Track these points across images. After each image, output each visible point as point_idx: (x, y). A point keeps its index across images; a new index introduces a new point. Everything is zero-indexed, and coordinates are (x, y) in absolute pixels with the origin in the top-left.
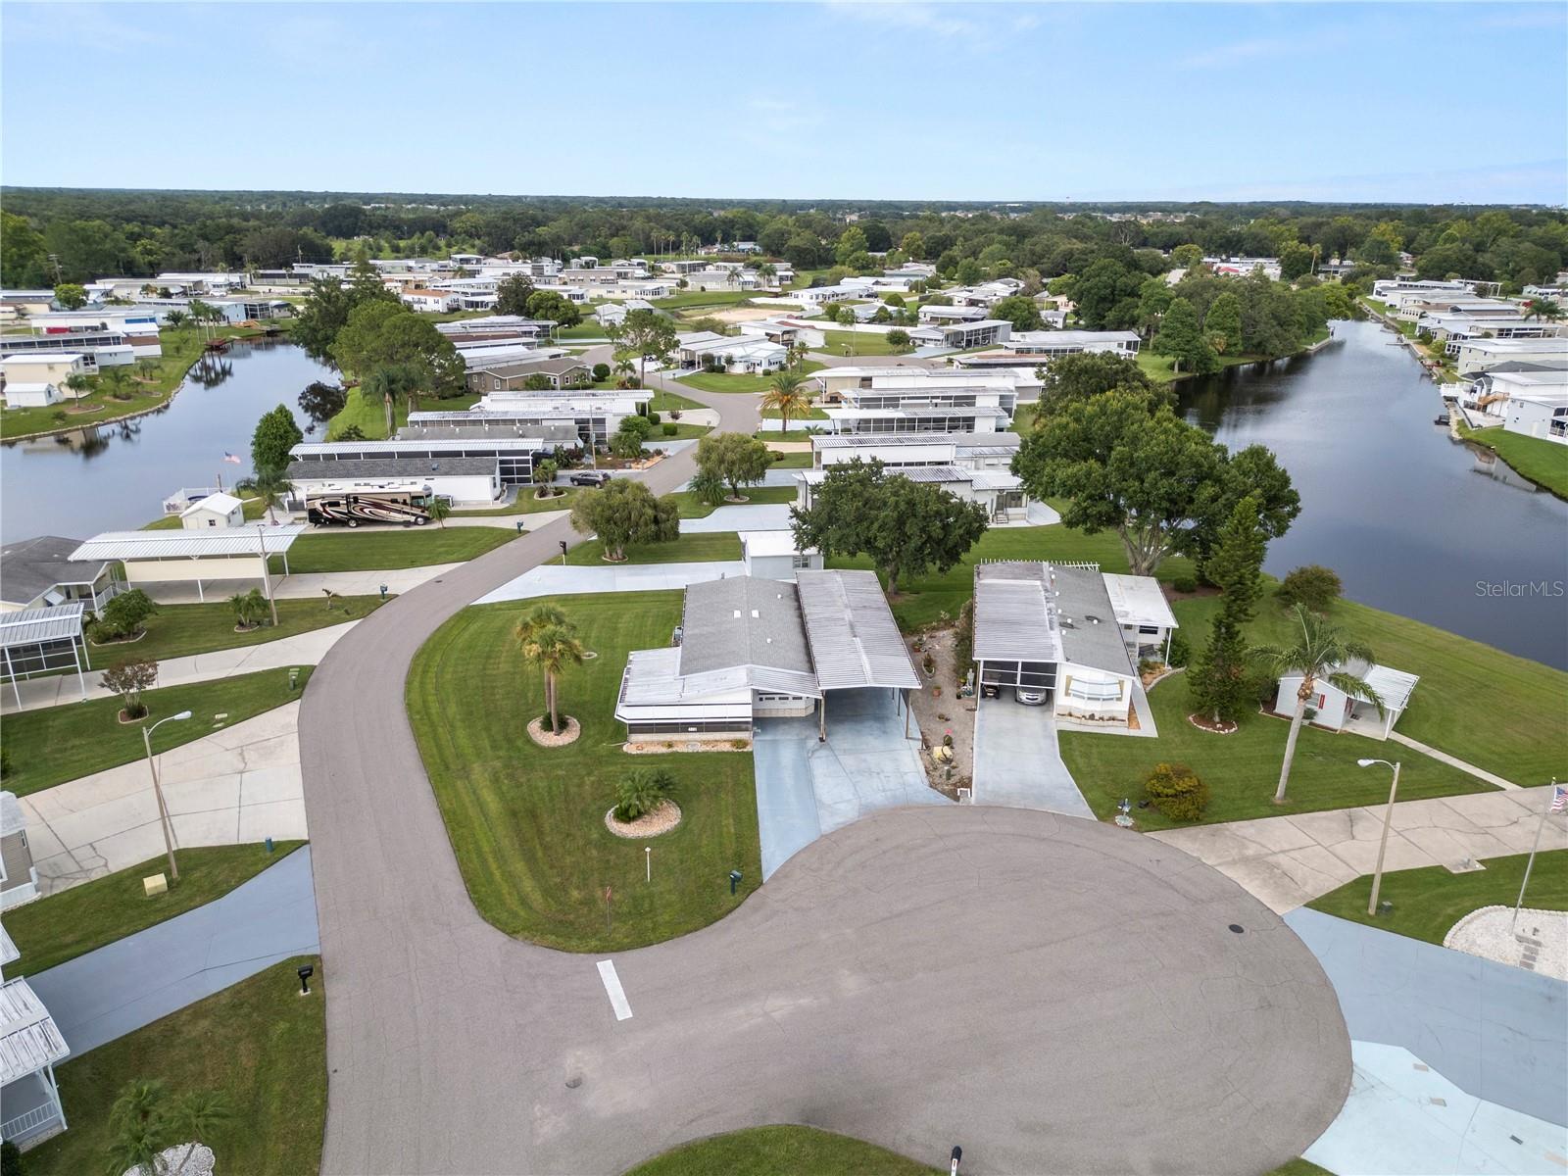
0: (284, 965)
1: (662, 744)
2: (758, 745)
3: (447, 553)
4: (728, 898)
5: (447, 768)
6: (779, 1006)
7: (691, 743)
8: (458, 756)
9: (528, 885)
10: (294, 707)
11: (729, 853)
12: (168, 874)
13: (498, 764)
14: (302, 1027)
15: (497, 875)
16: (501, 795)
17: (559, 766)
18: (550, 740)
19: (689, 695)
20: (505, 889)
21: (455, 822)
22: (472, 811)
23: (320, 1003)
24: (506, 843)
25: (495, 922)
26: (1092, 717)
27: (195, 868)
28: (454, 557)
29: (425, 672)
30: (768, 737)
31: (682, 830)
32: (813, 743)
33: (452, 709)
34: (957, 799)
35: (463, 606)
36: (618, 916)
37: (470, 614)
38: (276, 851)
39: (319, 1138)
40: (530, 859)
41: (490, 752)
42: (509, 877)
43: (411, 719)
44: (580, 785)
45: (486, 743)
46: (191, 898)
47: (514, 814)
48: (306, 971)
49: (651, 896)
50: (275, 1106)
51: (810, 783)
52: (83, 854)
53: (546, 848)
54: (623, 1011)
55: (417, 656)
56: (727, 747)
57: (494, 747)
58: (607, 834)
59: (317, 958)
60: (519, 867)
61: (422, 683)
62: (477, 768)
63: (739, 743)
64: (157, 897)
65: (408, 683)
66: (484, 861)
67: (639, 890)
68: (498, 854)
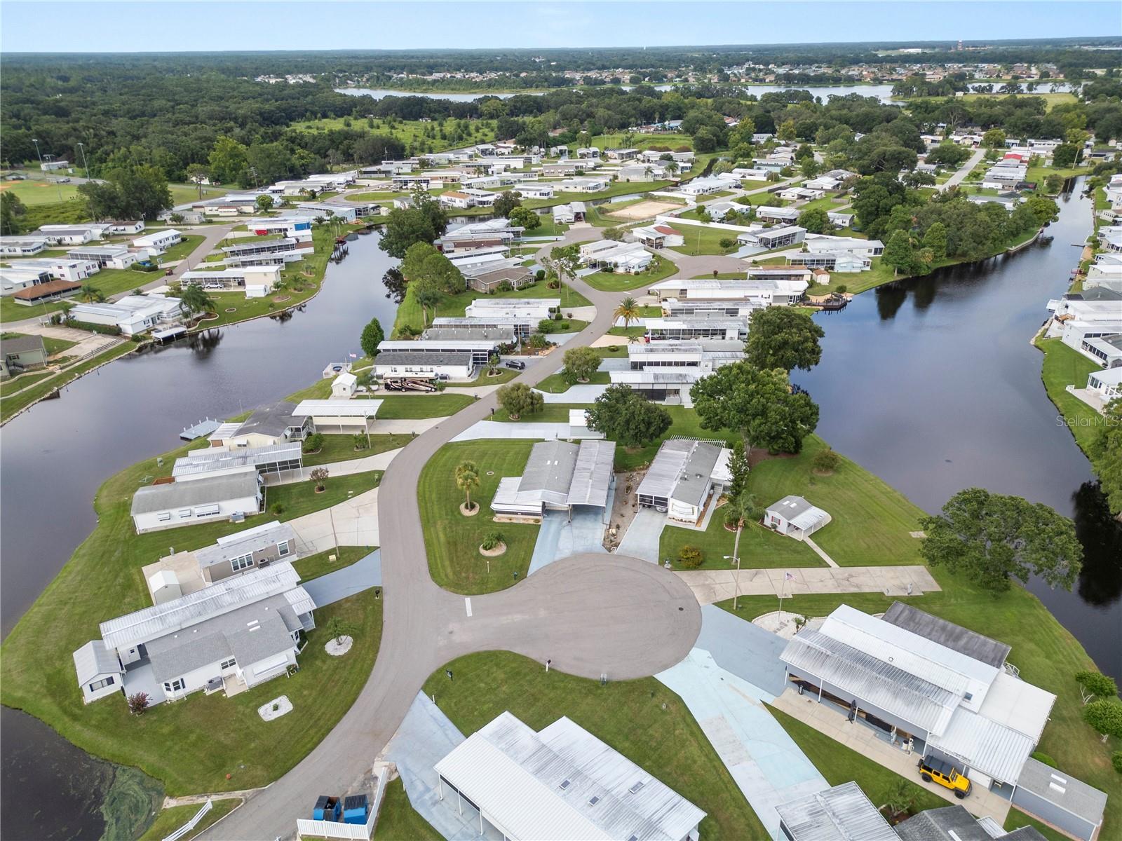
0: (372, 588)
1: (508, 518)
2: (544, 522)
3: (442, 410)
4: (513, 581)
5: (429, 522)
6: (518, 617)
7: (519, 520)
8: (433, 517)
9: (449, 570)
10: (376, 490)
11: (519, 565)
12: (336, 555)
13: (447, 522)
14: (376, 608)
15: (440, 566)
16: (446, 535)
17: (468, 525)
18: (467, 513)
19: (518, 501)
20: (441, 571)
21: (428, 544)
22: (435, 541)
23: (381, 601)
24: (444, 554)
25: (436, 582)
26: (682, 520)
27: (344, 553)
28: (445, 413)
29: (426, 476)
30: (549, 519)
31: (505, 555)
32: (565, 523)
33: (434, 496)
34: (610, 551)
35: (444, 442)
36: (475, 584)
37: (448, 447)
38: (370, 550)
39: (380, 638)
40: (451, 561)
41: (445, 516)
42: (443, 566)
43: (418, 499)
44: (474, 534)
45: (444, 513)
46: (343, 564)
47: (449, 543)
48: (378, 591)
49: (488, 577)
50: (369, 628)
51: (558, 540)
52: (310, 545)
53: (457, 557)
54: (470, 614)
55: (424, 469)
56: (531, 522)
57: (447, 514)
58: (479, 554)
59: (381, 587)
60: (447, 563)
61: (424, 482)
62: (439, 523)
63: (538, 521)
64: (333, 563)
65: (419, 482)
66: (436, 560)
67: (485, 575)
68: (441, 557)
